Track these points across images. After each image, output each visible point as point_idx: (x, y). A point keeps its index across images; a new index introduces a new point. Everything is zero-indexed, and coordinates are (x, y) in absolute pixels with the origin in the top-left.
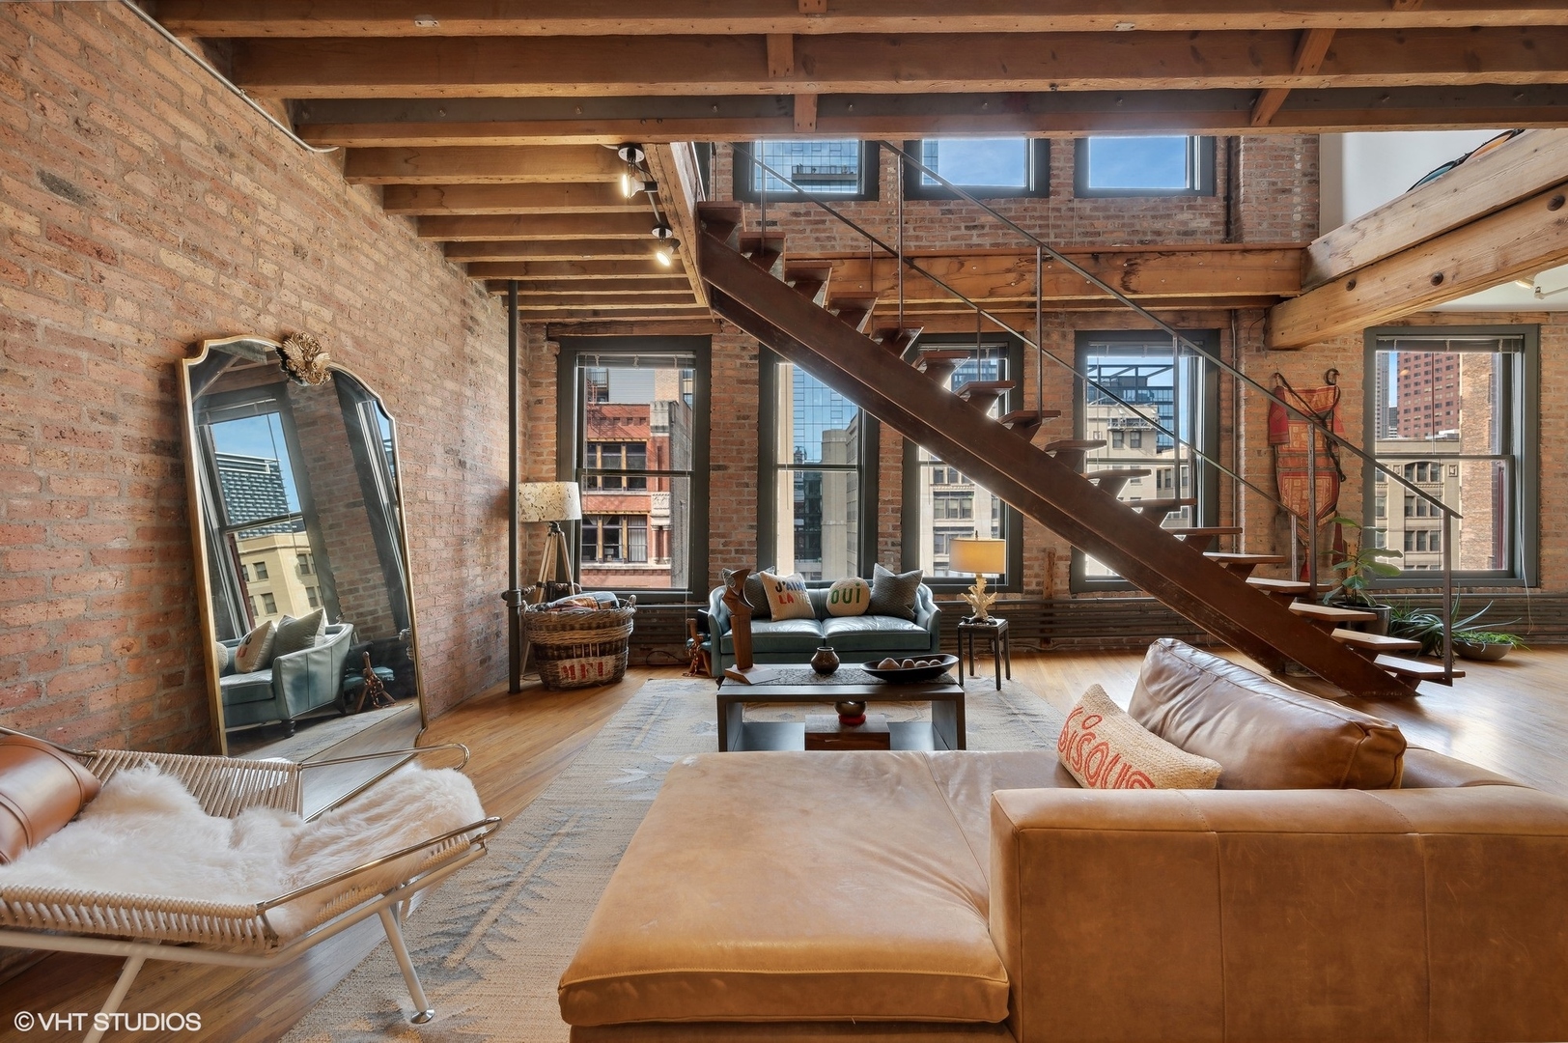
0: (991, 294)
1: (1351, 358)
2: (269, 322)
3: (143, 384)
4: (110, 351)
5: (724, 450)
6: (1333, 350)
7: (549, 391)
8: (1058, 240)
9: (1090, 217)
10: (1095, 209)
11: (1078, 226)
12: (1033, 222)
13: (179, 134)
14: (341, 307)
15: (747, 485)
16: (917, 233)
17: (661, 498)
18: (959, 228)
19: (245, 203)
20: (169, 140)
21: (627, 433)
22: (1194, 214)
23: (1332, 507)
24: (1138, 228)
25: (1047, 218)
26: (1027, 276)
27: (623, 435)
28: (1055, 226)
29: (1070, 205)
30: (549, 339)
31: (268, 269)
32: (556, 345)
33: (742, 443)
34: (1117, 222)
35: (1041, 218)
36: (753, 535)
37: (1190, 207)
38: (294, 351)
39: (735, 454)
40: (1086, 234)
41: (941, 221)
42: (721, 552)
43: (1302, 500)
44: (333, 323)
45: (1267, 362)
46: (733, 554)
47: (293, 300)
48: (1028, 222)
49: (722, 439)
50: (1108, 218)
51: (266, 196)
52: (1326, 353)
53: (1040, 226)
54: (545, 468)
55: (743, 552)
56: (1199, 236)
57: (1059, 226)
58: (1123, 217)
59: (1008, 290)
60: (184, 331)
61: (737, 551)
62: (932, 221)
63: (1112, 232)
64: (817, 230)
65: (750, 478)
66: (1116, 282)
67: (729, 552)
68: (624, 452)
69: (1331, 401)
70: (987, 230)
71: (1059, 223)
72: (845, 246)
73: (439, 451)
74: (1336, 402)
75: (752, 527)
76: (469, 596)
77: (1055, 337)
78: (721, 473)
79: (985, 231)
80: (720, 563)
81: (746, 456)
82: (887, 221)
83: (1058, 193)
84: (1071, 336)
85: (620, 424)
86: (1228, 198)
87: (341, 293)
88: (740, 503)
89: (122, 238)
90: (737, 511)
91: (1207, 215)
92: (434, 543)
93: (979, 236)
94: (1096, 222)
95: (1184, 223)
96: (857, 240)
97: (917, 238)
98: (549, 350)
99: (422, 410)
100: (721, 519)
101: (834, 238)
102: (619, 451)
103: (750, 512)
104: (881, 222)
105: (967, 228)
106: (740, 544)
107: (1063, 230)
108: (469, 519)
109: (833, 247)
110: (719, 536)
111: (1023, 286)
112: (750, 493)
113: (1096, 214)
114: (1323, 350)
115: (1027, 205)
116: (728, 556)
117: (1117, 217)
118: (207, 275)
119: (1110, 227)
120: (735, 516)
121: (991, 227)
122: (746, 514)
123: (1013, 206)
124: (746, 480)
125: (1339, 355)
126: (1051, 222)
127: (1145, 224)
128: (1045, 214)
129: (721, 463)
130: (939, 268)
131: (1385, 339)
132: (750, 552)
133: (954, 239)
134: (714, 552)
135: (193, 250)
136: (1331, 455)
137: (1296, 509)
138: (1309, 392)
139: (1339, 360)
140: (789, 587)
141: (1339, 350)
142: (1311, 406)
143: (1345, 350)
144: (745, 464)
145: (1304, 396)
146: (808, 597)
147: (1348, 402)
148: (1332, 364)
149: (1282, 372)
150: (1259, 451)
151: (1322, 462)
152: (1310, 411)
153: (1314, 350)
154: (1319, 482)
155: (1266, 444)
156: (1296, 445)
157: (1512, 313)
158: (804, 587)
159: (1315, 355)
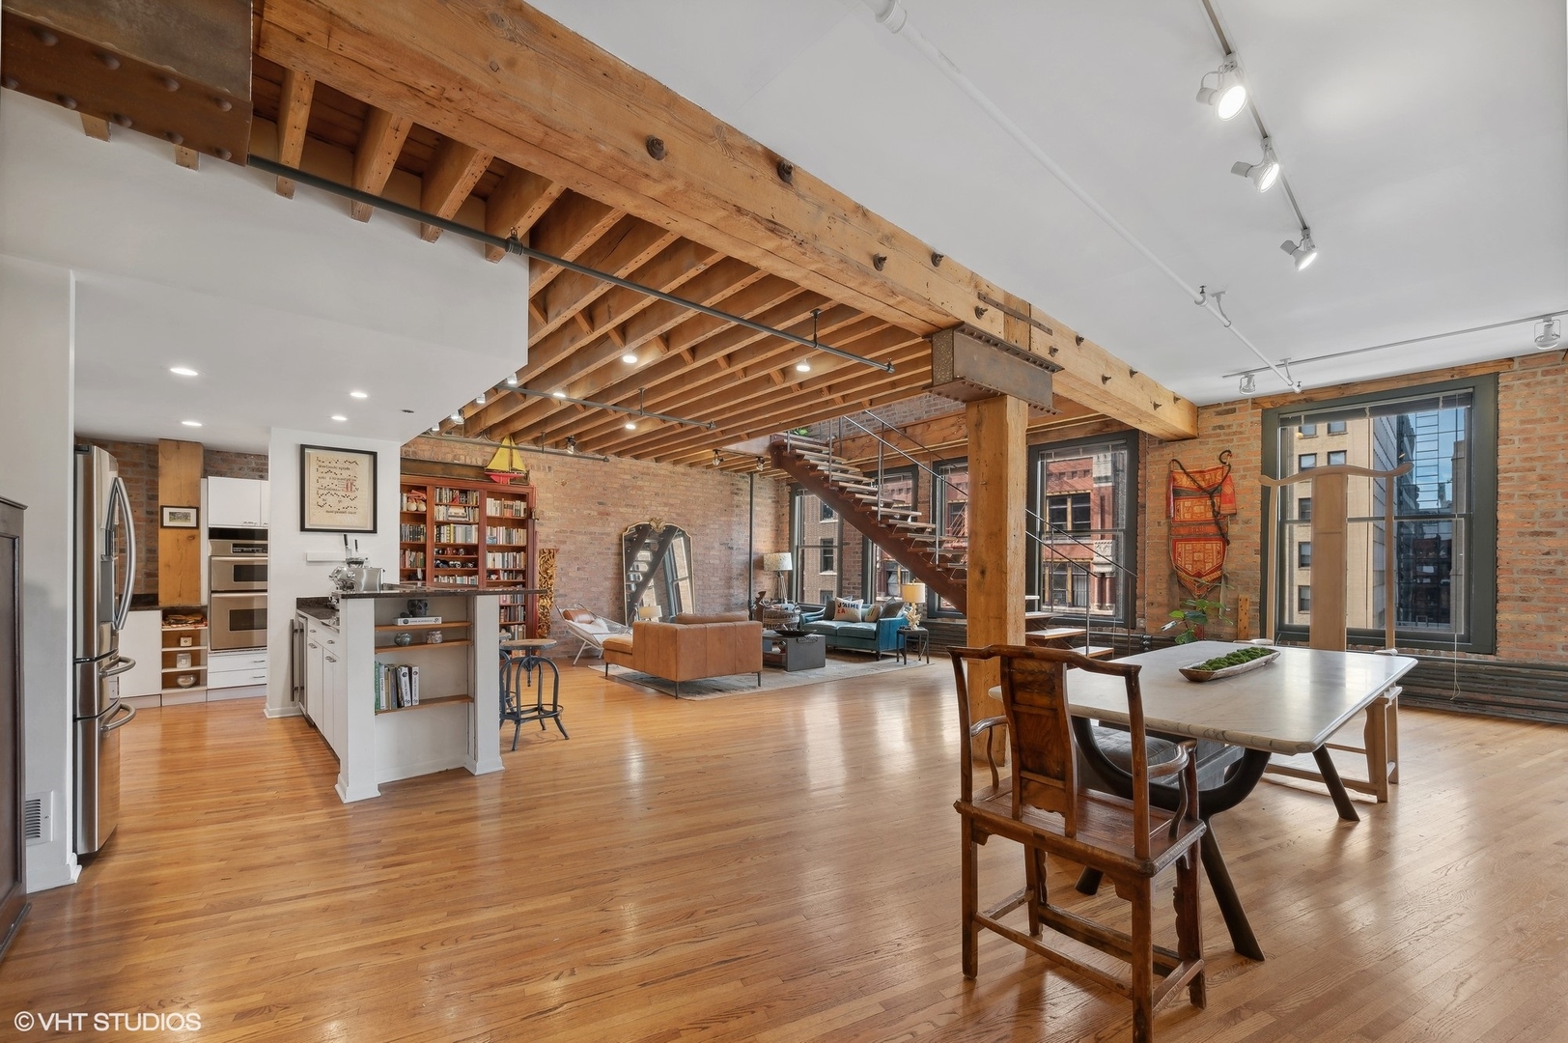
1: (1248, 439)
2: (647, 517)
3: (616, 540)
4: (608, 534)
5: (849, 534)
6: (1229, 434)
7: (786, 509)
13: (624, 479)
14: (672, 505)
15: (859, 552)
17: (1103, 546)
19: (640, 488)
20: (621, 482)
21: (1071, 486)
23: (1220, 567)
27: (1068, 488)
30: (788, 485)
31: (647, 503)
36: (862, 580)
38: (653, 524)
39: (853, 536)
42: (848, 589)
43: (1194, 561)
44: (669, 511)
45: (1167, 451)
46: (852, 590)
47: (655, 508)
51: (647, 484)
52: (1223, 438)
54: (784, 546)
55: (855, 589)
59: (953, 436)
60: (624, 526)
65: (860, 549)
67: (850, 589)
68: (1069, 506)
69: (1219, 479)
72: (897, 420)
73: (716, 545)
74: (1226, 478)
75: (861, 575)
76: (734, 600)
78: (848, 546)
80: (847, 594)
85: (1065, 479)
87: (671, 501)
88: (856, 562)
89: (612, 509)
92: (714, 579)
99: (708, 531)
100: (848, 571)
102: (1066, 504)
106: (855, 584)
108: (735, 570)
109: (893, 421)
111: (961, 433)
114: (1219, 435)
116: (850, 591)
118: (630, 510)
125: (1235, 437)
130: (919, 430)
131: (1290, 416)
135: (627, 506)
136: (1217, 523)
137: (1189, 567)
138: (1201, 472)
139: (1235, 443)
140: (845, 605)
141: (1235, 433)
142: (1203, 484)
143: (1241, 433)
144: (857, 541)
145: (1197, 477)
146: (860, 611)
147: (1244, 477)
148: (1227, 446)
149: (1179, 458)
150: (1159, 523)
151: (1212, 529)
152: (1200, 487)
153: (1210, 436)
154: (1208, 546)
155: (1164, 517)
156: (1188, 516)
157: (1453, 369)
158: (860, 607)
159: (1211, 440)
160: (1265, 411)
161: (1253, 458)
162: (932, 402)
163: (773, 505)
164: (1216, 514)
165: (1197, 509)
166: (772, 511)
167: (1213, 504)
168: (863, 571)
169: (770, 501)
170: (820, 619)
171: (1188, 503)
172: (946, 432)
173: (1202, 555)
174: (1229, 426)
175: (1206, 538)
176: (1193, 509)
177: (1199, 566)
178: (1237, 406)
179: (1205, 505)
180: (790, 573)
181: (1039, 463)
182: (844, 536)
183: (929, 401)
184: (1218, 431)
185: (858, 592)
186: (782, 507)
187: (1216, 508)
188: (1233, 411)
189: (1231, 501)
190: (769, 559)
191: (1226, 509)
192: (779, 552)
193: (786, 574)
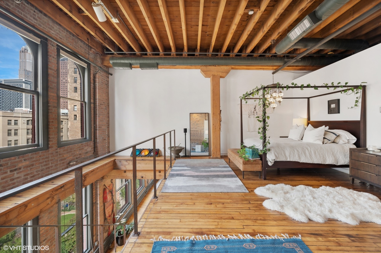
8: (52, 165)
10: (64, 150)
22: (88, 147)
25: (48, 157)
26: (55, 197)
28: (51, 160)
29: (57, 151)
35: (47, 158)
37: (87, 145)
40: (62, 160)
43: (108, 213)
45: (103, 182)
48: (41, 161)
50: (67, 153)
53: (46, 161)
56: (89, 153)
57: (53, 160)
58: (72, 151)
69: (112, 187)
70: (22, 169)
71: (53, 158)
83: (52, 147)
86: (94, 141)
91: (90, 146)
94: (64, 155)
95: (86, 150)
113: (64, 152)
115: (40, 154)
121: (24, 168)
123: (35, 156)
126: (50, 158)
127: (77, 152)
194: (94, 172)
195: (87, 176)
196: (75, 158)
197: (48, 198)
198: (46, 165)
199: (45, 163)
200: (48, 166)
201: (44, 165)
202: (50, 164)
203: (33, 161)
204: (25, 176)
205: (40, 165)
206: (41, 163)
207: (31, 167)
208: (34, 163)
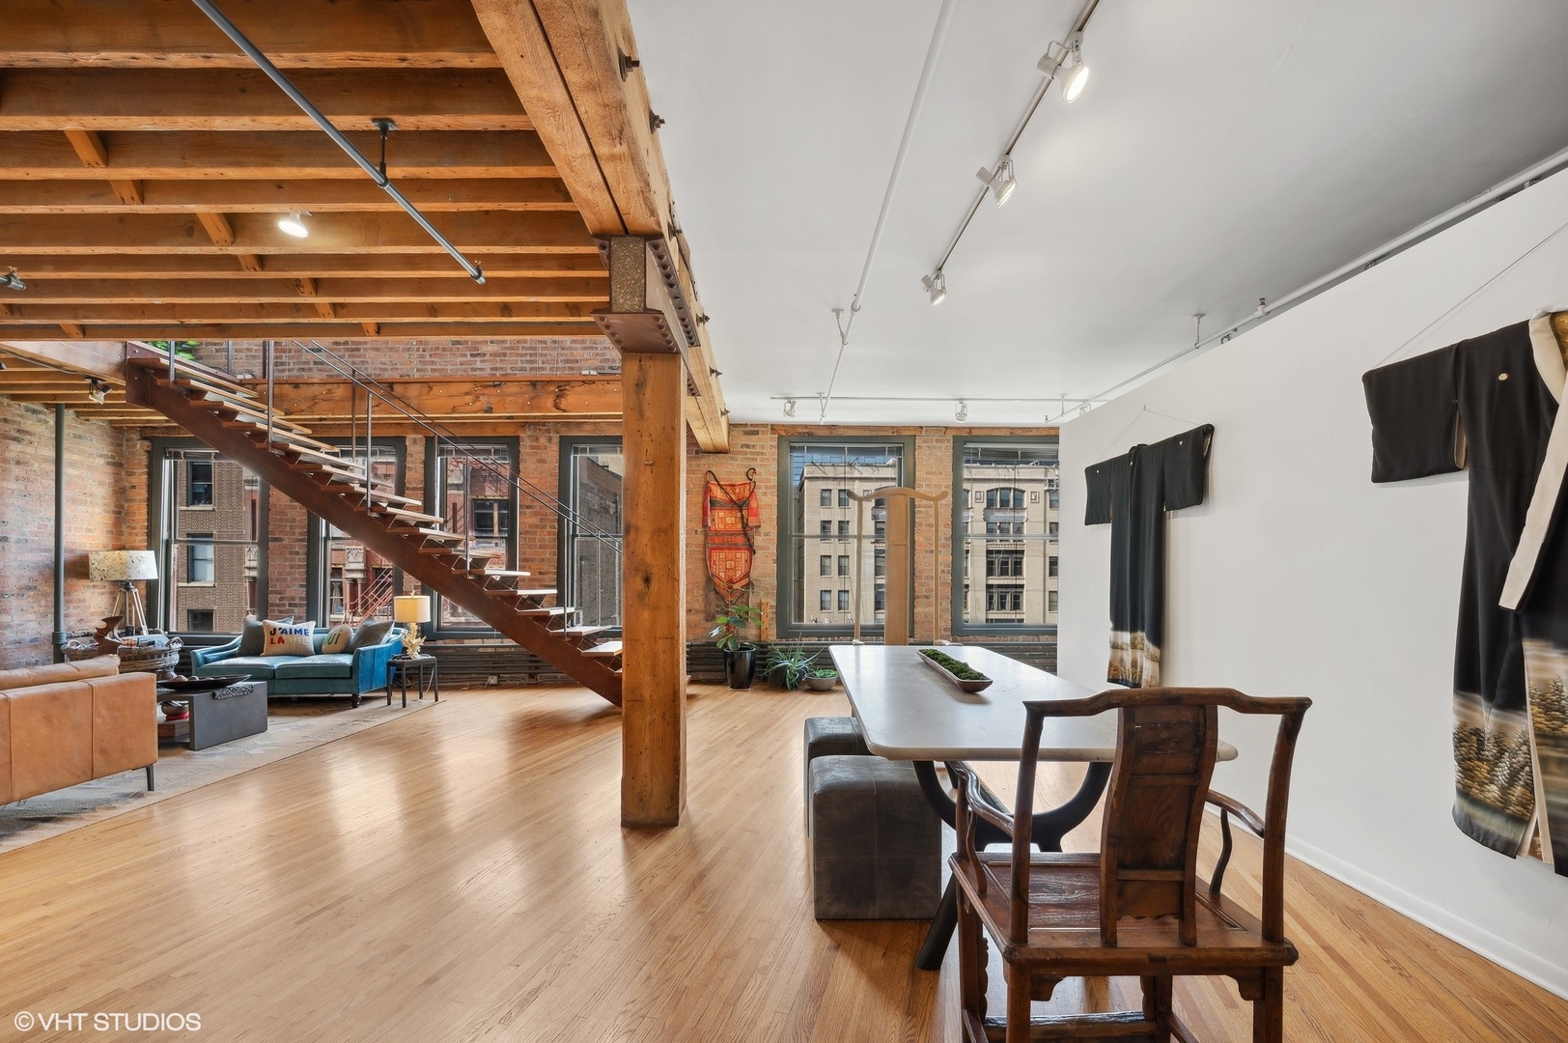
0: (454, 410)
1: (768, 460)
5: (280, 526)
6: (753, 454)
7: (141, 478)
8: (545, 365)
9: (571, 348)
11: (561, 355)
12: (525, 352)
15: (298, 553)
16: (432, 359)
18: (465, 356)
23: (747, 575)
24: (608, 357)
25: (535, 349)
26: (481, 398)
28: (541, 355)
30: (144, 438)
32: (147, 443)
33: (294, 521)
34: (592, 352)
35: (531, 348)
36: (303, 592)
39: (288, 529)
40: (567, 361)
41: (451, 350)
42: (278, 605)
43: (726, 569)
45: (703, 462)
46: (287, 607)
48: (520, 352)
49: (278, 517)
50: (584, 349)
52: (749, 456)
53: (530, 355)
54: (138, 538)
55: (295, 605)
57: (545, 355)
58: (597, 348)
59: (467, 408)
61: (290, 605)
62: (444, 350)
63: (588, 360)
64: (354, 356)
65: (301, 548)
66: (550, 402)
67: (284, 605)
69: (747, 493)
70: (487, 357)
71: (545, 352)
72: (375, 369)
74: (752, 493)
75: (302, 586)
77: (543, 441)
78: (277, 543)
79: (486, 358)
80: (276, 613)
81: (297, 531)
82: (409, 349)
84: (556, 440)
88: (292, 567)
90: (290, 574)
93: (481, 361)
94: (575, 352)
96: (385, 364)
97: (432, 363)
98: (141, 447)
100: (278, 580)
101: (367, 362)
103: (300, 574)
104: (404, 350)
105: (472, 355)
106: (293, 599)
107: (549, 357)
109: (366, 369)
110: (279, 593)
111: (478, 404)
112: (300, 560)
114: (746, 454)
116: (283, 609)
117: (592, 348)
119: (586, 356)
120: (289, 578)
122: (297, 575)
124: (297, 550)
125: (758, 457)
128: (534, 346)
129: (277, 536)
130: (413, 391)
131: (797, 445)
132: (301, 605)
133: (461, 364)
134: (273, 605)
136: (745, 534)
137: (722, 575)
138: (732, 485)
139: (758, 462)
140: (284, 631)
141: (758, 453)
142: (733, 497)
143: (763, 454)
144: (297, 537)
145: (729, 489)
146: (310, 640)
147: (765, 494)
148: (753, 464)
149: (713, 469)
150: (696, 531)
151: (740, 540)
152: (731, 500)
153: (739, 453)
154: (738, 555)
155: (701, 525)
156: (721, 526)
157: (893, 427)
158: (310, 633)
159: (740, 457)
160: (780, 437)
161: (772, 478)
162: (428, 359)
163: (109, 469)
164: (745, 525)
165: (729, 520)
166: (108, 479)
167: (742, 516)
168: (308, 580)
169: (101, 461)
170: (233, 656)
171: (722, 514)
172: (457, 401)
173: (733, 563)
174: (754, 446)
175: (736, 547)
176: (724, 520)
177: (731, 573)
178: (760, 429)
179: (736, 517)
180: (151, 586)
181: (572, 457)
182: (271, 528)
183: (422, 356)
184: (745, 449)
185: (302, 611)
186: (130, 474)
187: (745, 521)
188: (756, 433)
189: (756, 515)
190: (103, 559)
191: (752, 522)
192: (123, 548)
193: (143, 586)
194: (594, 386)
195: (567, 387)
196: (606, 365)
197: (467, 394)
198: (531, 362)
199: (528, 358)
200: (534, 365)
201: (528, 362)
202: (540, 362)
203: (505, 348)
204: (491, 369)
205: (520, 358)
206: (521, 355)
207: (503, 358)
208: (508, 352)
